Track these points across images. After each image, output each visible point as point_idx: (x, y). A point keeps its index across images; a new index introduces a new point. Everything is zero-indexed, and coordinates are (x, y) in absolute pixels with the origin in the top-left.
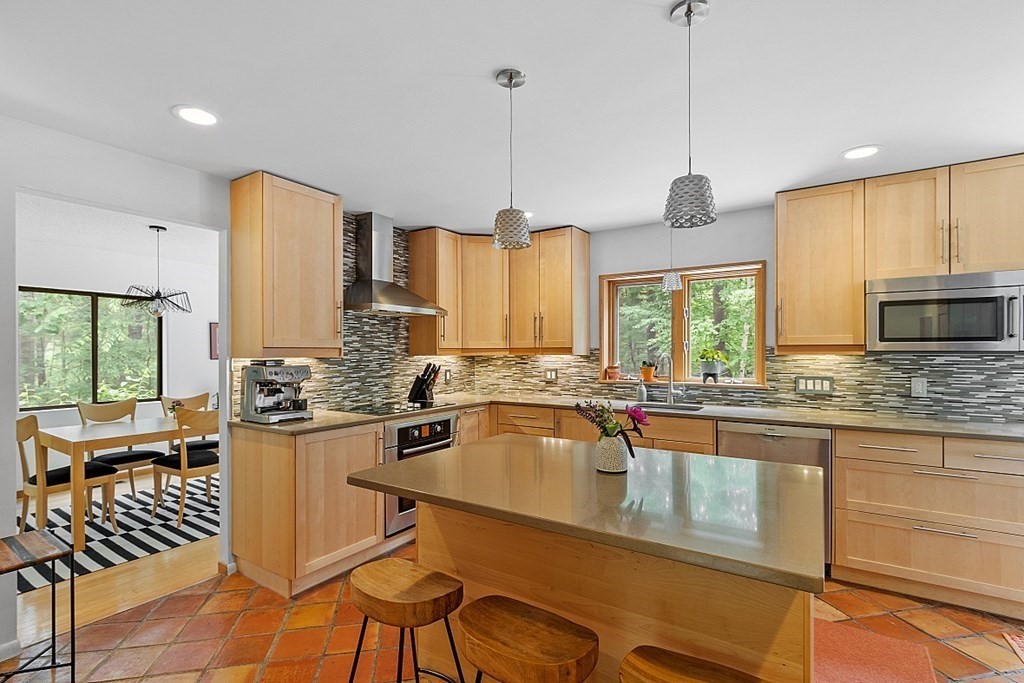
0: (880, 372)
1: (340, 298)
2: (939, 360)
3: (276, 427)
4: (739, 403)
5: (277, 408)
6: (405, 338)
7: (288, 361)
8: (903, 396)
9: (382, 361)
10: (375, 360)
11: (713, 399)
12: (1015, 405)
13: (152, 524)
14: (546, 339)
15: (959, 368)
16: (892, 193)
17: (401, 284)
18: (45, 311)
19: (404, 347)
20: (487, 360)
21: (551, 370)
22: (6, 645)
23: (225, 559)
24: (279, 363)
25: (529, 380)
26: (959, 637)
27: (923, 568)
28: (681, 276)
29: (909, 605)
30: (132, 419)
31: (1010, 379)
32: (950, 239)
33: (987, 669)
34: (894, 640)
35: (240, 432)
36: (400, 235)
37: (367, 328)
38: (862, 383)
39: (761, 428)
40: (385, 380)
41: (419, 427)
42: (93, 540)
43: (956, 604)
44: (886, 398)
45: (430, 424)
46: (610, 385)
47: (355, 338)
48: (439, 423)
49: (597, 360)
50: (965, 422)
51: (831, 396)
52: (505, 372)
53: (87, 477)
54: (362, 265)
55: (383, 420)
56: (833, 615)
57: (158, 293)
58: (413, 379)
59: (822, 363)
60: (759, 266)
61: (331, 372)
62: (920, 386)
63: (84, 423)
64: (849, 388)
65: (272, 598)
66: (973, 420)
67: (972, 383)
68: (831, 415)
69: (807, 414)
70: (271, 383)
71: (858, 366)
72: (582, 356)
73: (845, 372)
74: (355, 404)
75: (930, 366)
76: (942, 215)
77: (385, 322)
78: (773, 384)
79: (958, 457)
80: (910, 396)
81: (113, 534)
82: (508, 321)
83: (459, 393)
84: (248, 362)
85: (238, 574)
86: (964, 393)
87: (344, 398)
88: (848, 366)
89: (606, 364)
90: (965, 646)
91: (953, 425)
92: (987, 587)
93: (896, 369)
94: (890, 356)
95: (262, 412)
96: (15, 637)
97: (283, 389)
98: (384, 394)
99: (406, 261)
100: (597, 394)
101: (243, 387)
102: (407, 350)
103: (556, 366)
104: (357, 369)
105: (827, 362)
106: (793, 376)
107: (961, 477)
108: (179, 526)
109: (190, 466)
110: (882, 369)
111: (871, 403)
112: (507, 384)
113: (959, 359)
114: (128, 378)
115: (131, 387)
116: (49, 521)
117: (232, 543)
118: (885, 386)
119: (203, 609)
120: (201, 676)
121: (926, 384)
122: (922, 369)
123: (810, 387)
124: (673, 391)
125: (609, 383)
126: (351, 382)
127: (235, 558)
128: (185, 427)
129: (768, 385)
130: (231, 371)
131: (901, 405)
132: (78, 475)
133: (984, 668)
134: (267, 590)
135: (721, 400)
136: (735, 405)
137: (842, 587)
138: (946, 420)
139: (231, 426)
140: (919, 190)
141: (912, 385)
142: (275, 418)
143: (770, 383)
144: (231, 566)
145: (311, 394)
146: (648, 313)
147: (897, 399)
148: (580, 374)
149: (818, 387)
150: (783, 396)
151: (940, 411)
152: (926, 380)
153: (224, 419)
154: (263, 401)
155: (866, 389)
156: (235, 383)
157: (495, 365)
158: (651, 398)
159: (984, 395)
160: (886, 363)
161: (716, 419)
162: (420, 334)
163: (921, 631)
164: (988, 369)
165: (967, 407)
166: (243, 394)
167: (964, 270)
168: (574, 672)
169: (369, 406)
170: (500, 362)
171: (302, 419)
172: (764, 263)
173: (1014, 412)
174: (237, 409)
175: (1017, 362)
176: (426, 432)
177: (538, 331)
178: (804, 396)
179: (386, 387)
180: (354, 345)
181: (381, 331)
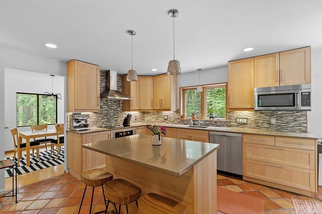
0: (261, 116)
1: (99, 95)
2: (279, 113)
3: (78, 132)
4: (219, 126)
5: (80, 126)
6: (122, 106)
7: (82, 113)
8: (268, 124)
9: (114, 113)
10: (112, 113)
11: (212, 125)
12: (303, 127)
13: (50, 159)
14: (163, 107)
15: (286, 115)
16: (262, 61)
17: (120, 90)
18: (30, 99)
19: (121, 109)
20: (148, 113)
21: (166, 116)
22: (2, 190)
23: (65, 169)
24: (80, 114)
25: (160, 119)
26: (276, 198)
27: (269, 177)
28: (203, 87)
29: (265, 188)
30: (46, 129)
31: (301, 119)
32: (279, 75)
33: (281, 208)
34: (255, 198)
35: (69, 133)
36: (120, 76)
37: (109, 104)
38: (256, 120)
39: (222, 133)
40: (115, 119)
41: (122, 132)
42: (33, 163)
43: (280, 188)
44: (263, 125)
45: (126, 132)
46: (183, 120)
47: (106, 106)
48: (129, 131)
49: (179, 113)
50: (288, 132)
51: (247, 124)
52: (153, 116)
53: (30, 146)
54: (108, 86)
55: (111, 130)
56: (239, 190)
57: (53, 94)
58: (124, 118)
59: (244, 113)
60: (226, 84)
61: (98, 116)
62: (273, 121)
63: (33, 131)
64: (252, 121)
65: (76, 180)
66: (290, 131)
67: (290, 120)
68: (246, 130)
69: (240, 129)
70: (77, 119)
71: (255, 114)
72: (175, 112)
73: (251, 116)
74: (106, 126)
75: (277, 114)
76: (277, 68)
77: (115, 102)
78: (230, 120)
79: (280, 143)
80: (270, 124)
81: (39, 162)
82: (153, 101)
83: (139, 123)
84: (71, 113)
85: (69, 173)
86: (287, 123)
87: (102, 124)
88: (252, 114)
89: (182, 114)
90: (278, 201)
91: (284, 133)
92: (288, 183)
93: (266, 116)
94: (264, 111)
95: (75, 128)
96: (4, 188)
97: (81, 121)
98: (115, 122)
99: (122, 84)
100: (179, 123)
101: (70, 120)
102: (122, 110)
103: (168, 115)
104: (106, 115)
105: (246, 113)
106: (236, 118)
107: (280, 149)
108: (57, 160)
109: (60, 143)
110: (262, 115)
111: (259, 126)
112: (154, 120)
113: (285, 112)
114: (49, 118)
115: (51, 120)
116: (22, 158)
117: (67, 165)
118: (263, 121)
119: (57, 182)
120: (51, 200)
121: (275, 120)
122: (274, 115)
123: (240, 121)
124: (200, 122)
125: (182, 120)
126: (104, 119)
127: (68, 169)
128: (58, 132)
129: (228, 120)
130: (67, 116)
131: (268, 127)
132: (28, 145)
133: (280, 207)
134: (75, 178)
135: (214, 125)
136: (219, 127)
137: (245, 182)
138: (282, 132)
139: (67, 131)
140: (270, 60)
141: (271, 121)
142: (78, 129)
143: (229, 120)
144: (67, 171)
145: (92, 123)
146: (209, 98)
147: (267, 125)
148: (174, 117)
149: (243, 121)
150: (233, 124)
151: (280, 129)
152: (275, 119)
153: (65, 129)
154: (75, 124)
155: (257, 122)
156: (68, 119)
157: (150, 114)
158: (194, 124)
159: (292, 123)
160: (263, 113)
161: (209, 131)
162: (126, 106)
163: (265, 196)
164: (295, 116)
165: (288, 127)
166: (70, 122)
167: (284, 84)
168: (129, 199)
169: (110, 126)
170: (152, 113)
171: (87, 130)
172: (227, 83)
173: (302, 129)
174: (69, 127)
175: (303, 113)
176: (124, 134)
177: (161, 104)
178: (239, 124)
179: (116, 120)
180: (105, 108)
181: (114, 104)
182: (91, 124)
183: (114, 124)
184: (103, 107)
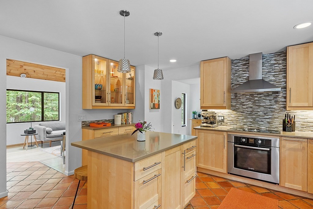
6: (284, 101)
9: (265, 112)
10: (261, 111)
37: (256, 99)
40: (268, 120)
41: (247, 139)
45: (255, 139)
55: (227, 131)
61: (238, 115)
102: (284, 107)
126: (248, 119)
179: (269, 123)
180: (249, 105)
181: (266, 99)
182: (229, 122)
183: (264, 128)
184: (245, 103)
